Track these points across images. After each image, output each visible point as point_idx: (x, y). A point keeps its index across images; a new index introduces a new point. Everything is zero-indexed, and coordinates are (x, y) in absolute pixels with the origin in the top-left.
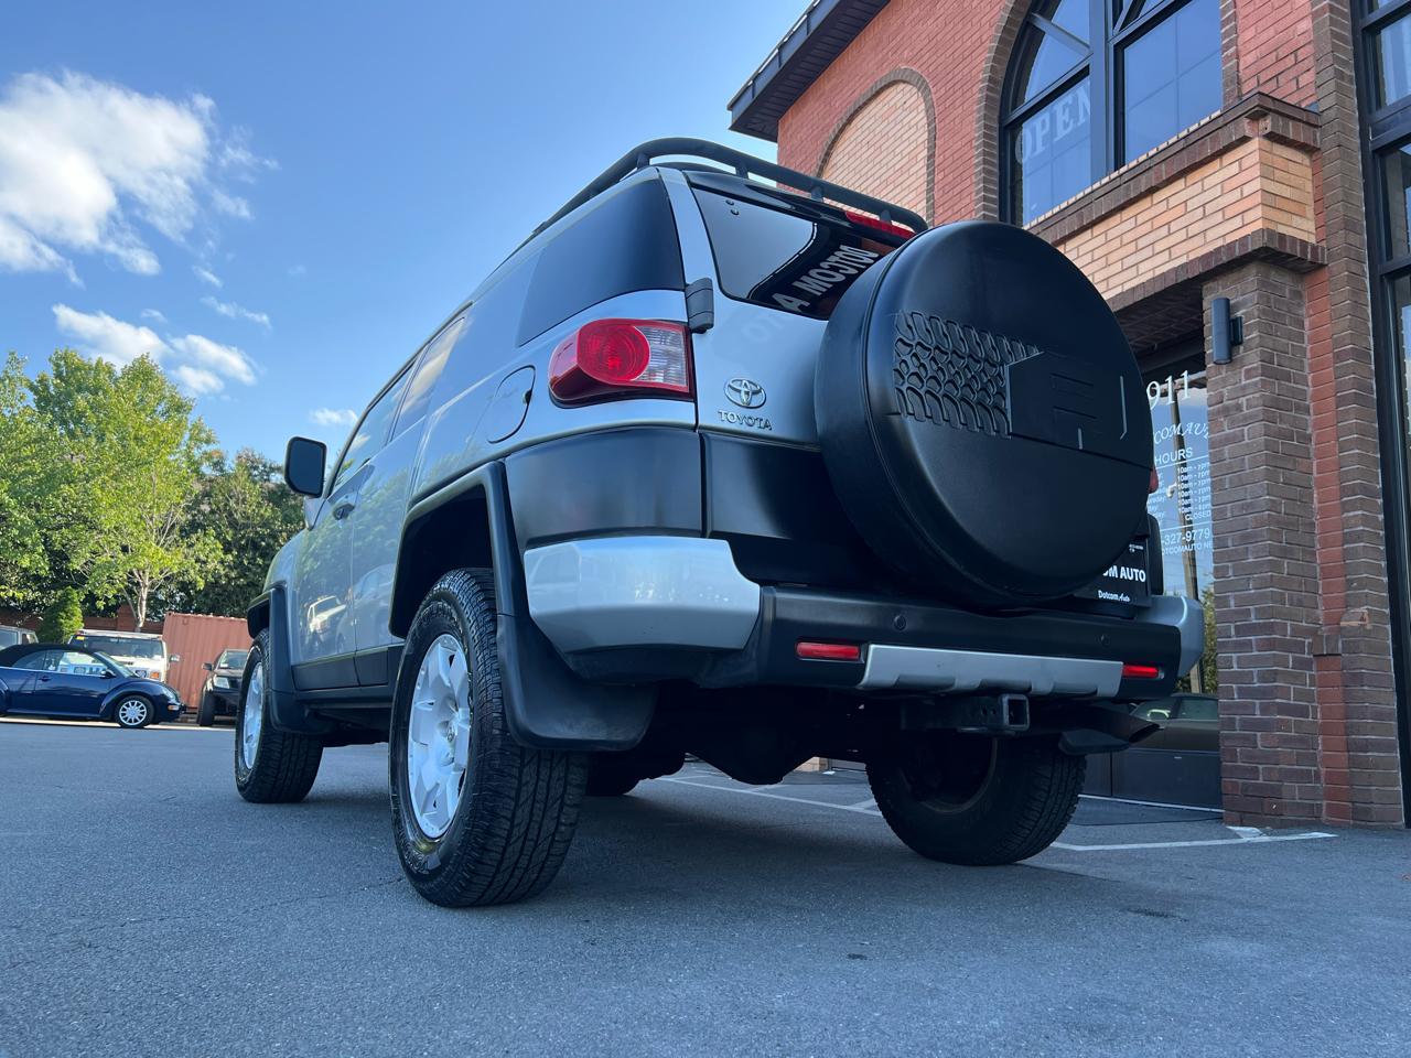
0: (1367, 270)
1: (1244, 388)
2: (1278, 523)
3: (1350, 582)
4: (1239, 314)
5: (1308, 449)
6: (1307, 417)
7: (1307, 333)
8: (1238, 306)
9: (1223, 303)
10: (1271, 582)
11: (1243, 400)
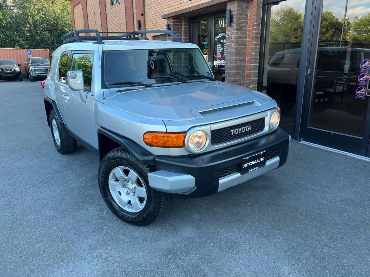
0: (262, 2)
1: (233, 33)
2: (237, 67)
3: (250, 79)
4: (233, 13)
5: (246, 47)
6: (247, 40)
7: (248, 17)
8: (233, 11)
9: (230, 10)
10: (234, 80)
11: (232, 36)
